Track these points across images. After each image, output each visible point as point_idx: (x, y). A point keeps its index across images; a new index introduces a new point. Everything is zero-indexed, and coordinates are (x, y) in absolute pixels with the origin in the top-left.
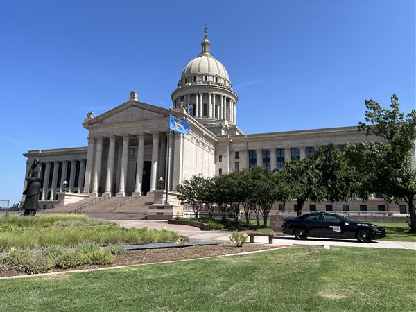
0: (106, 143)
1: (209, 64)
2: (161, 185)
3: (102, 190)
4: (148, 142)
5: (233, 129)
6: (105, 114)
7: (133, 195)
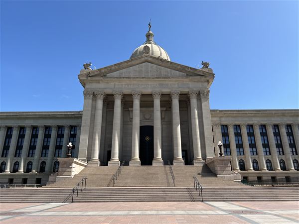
6: (112, 66)
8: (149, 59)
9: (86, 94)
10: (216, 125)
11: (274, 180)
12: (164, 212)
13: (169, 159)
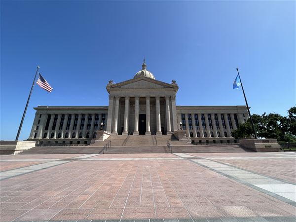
6: (124, 82)
8: (144, 78)
9: (110, 97)
10: (179, 114)
11: (207, 142)
12: (152, 159)
13: (154, 131)
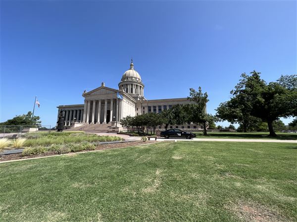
0: (92, 103)
1: (133, 73)
2: (114, 120)
3: (90, 121)
4: (109, 103)
5: (143, 98)
6: (91, 91)
7: (103, 123)
8: (103, 88)
9: (85, 100)
